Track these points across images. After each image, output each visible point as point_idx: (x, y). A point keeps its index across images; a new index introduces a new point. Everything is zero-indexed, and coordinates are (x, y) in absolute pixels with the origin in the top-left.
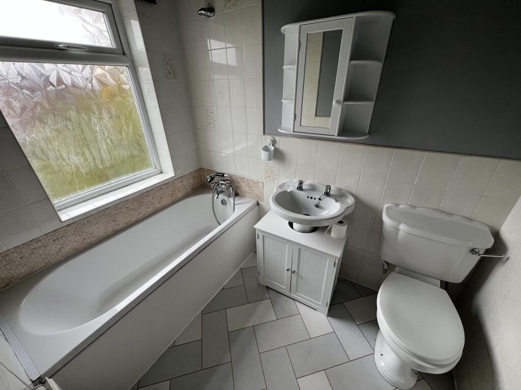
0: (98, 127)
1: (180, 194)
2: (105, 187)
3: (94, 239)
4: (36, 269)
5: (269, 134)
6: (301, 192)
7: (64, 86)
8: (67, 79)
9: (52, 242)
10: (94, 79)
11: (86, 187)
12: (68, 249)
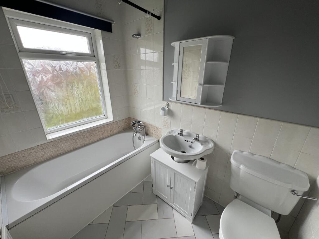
0: (76, 92)
1: (115, 131)
2: (75, 124)
3: (63, 151)
4: (30, 164)
5: (165, 101)
6: (181, 137)
7: (62, 71)
8: (64, 68)
9: (40, 150)
10: (77, 68)
11: (65, 123)
12: (48, 155)
